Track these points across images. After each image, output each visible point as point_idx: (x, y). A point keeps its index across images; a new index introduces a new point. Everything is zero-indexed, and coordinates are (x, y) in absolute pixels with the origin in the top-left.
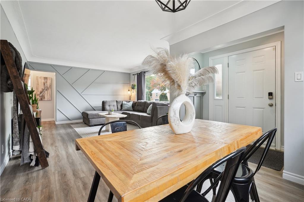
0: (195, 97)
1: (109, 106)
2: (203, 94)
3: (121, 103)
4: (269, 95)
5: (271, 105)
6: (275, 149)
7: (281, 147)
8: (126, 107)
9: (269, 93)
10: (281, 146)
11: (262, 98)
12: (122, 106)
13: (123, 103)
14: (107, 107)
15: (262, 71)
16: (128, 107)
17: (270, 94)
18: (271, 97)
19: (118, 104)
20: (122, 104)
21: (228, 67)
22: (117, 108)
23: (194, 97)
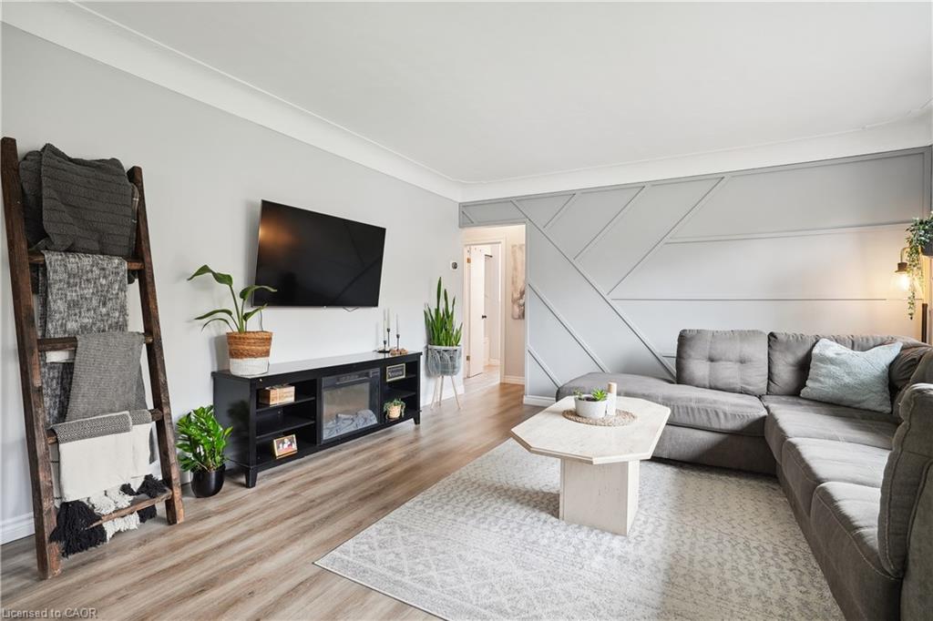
1: (712, 360)
3: (801, 353)
8: (830, 382)
12: (804, 367)
13: (815, 351)
14: (698, 368)
16: (847, 379)
19: (777, 356)
20: (808, 357)
22: (770, 378)
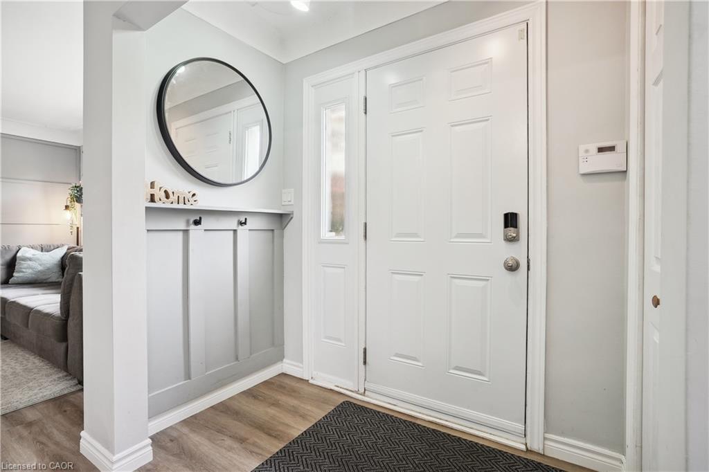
0: (242, 231)
2: (282, 219)
3: (9, 256)
4: (506, 226)
5: (512, 268)
6: (523, 447)
7: (545, 439)
9: (506, 216)
10: (548, 436)
11: (481, 236)
12: (11, 265)
13: (19, 255)
15: (479, 124)
17: (511, 220)
18: (511, 232)
20: (14, 259)
21: (366, 113)
23: (235, 231)
